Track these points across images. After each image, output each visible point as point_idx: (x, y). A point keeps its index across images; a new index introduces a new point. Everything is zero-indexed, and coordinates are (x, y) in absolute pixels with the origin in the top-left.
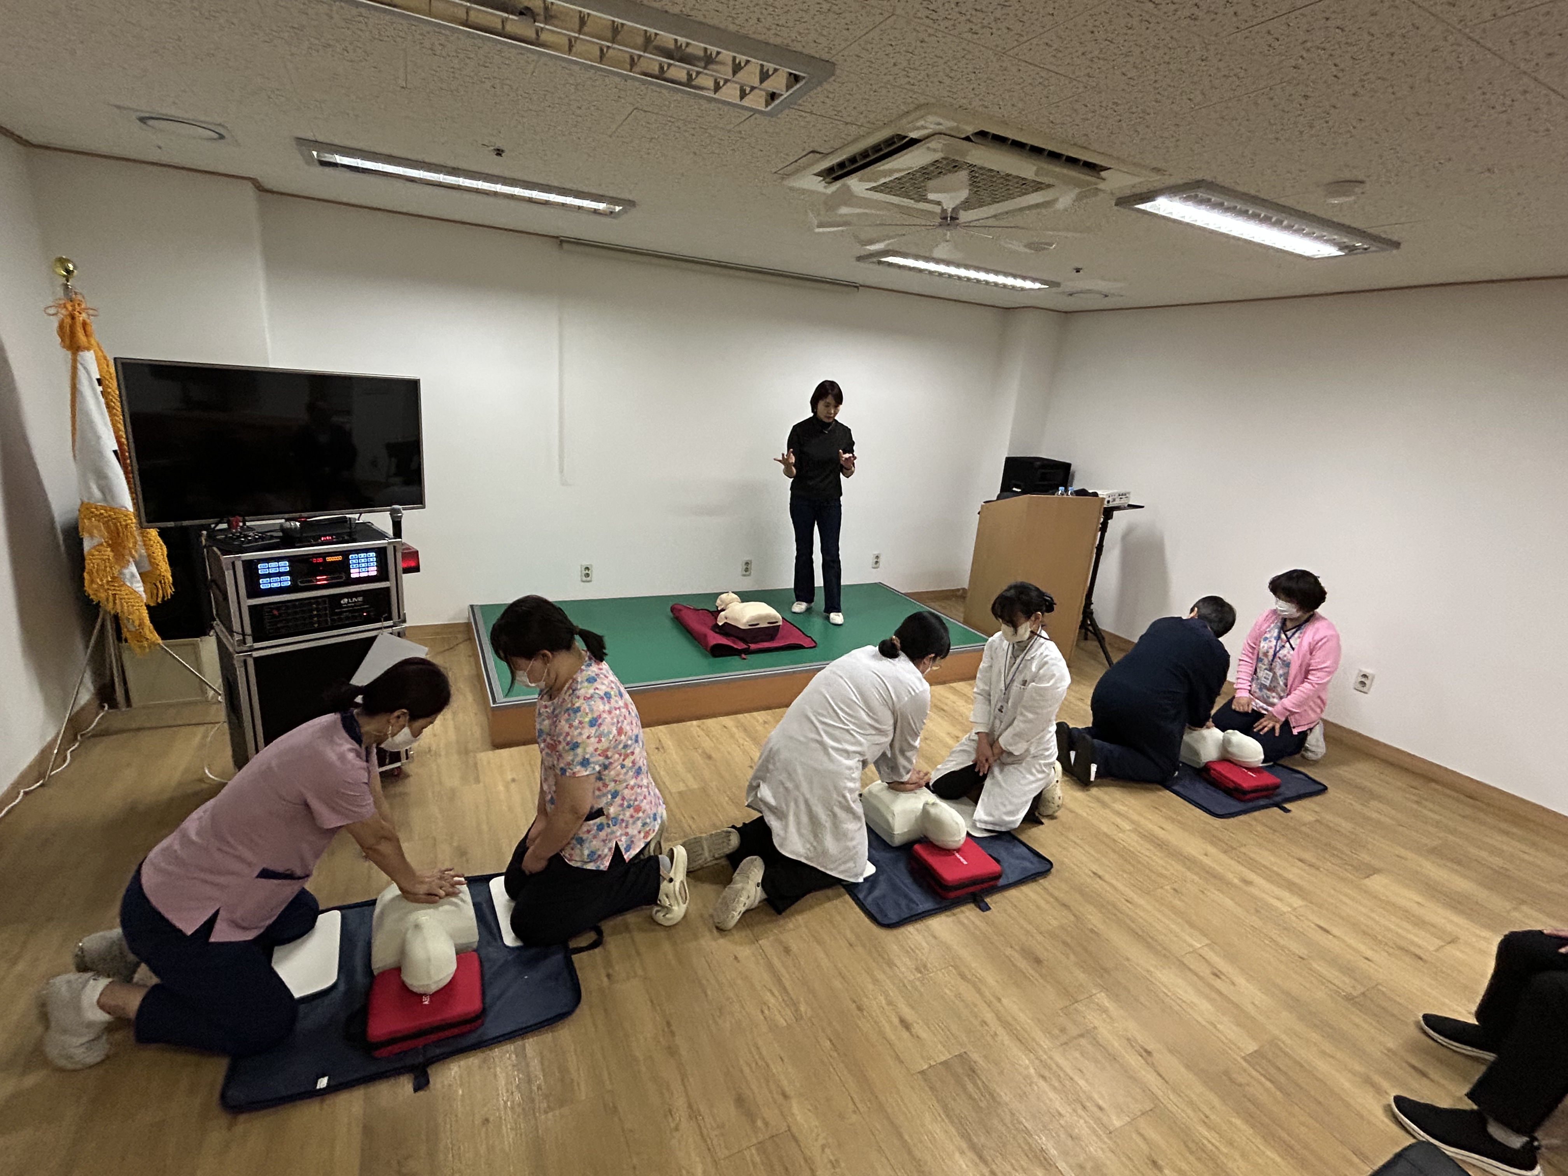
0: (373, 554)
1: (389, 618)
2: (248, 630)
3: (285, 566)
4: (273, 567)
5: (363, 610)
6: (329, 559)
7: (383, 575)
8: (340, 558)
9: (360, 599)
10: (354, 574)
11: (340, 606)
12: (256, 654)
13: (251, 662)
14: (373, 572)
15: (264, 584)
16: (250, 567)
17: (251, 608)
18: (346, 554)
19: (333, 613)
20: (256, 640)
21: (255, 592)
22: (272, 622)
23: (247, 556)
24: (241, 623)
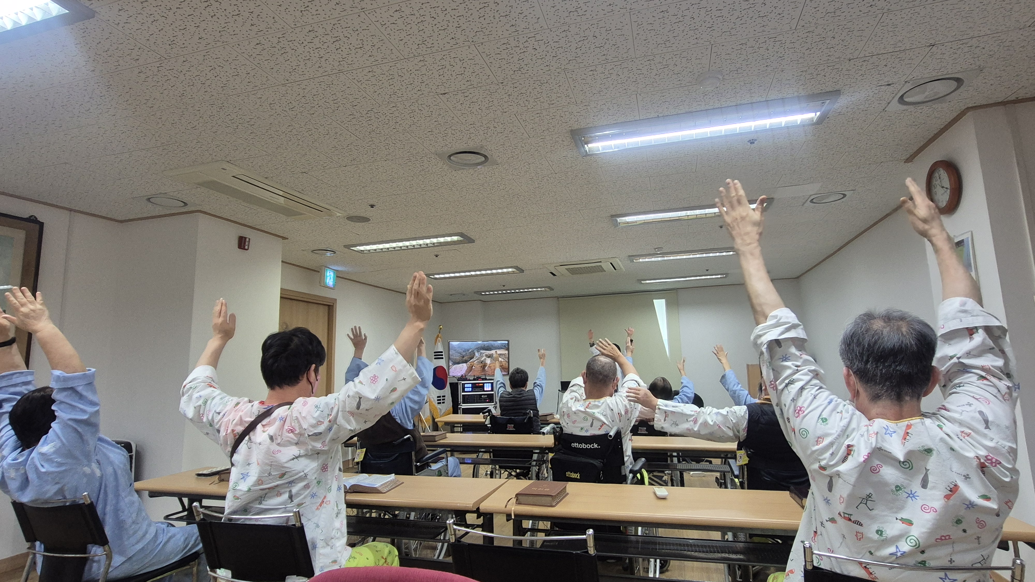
0: (490, 384)
1: (493, 402)
2: (462, 401)
3: (470, 385)
4: (468, 385)
5: (487, 399)
6: (480, 385)
7: (492, 390)
8: (482, 384)
9: (487, 396)
10: (485, 389)
11: (482, 398)
12: (463, 407)
13: (461, 409)
14: (490, 389)
15: (466, 390)
16: (463, 385)
17: (463, 395)
18: (484, 383)
19: (480, 399)
20: (463, 403)
21: (464, 391)
22: (466, 399)
23: (463, 382)
24: (460, 399)
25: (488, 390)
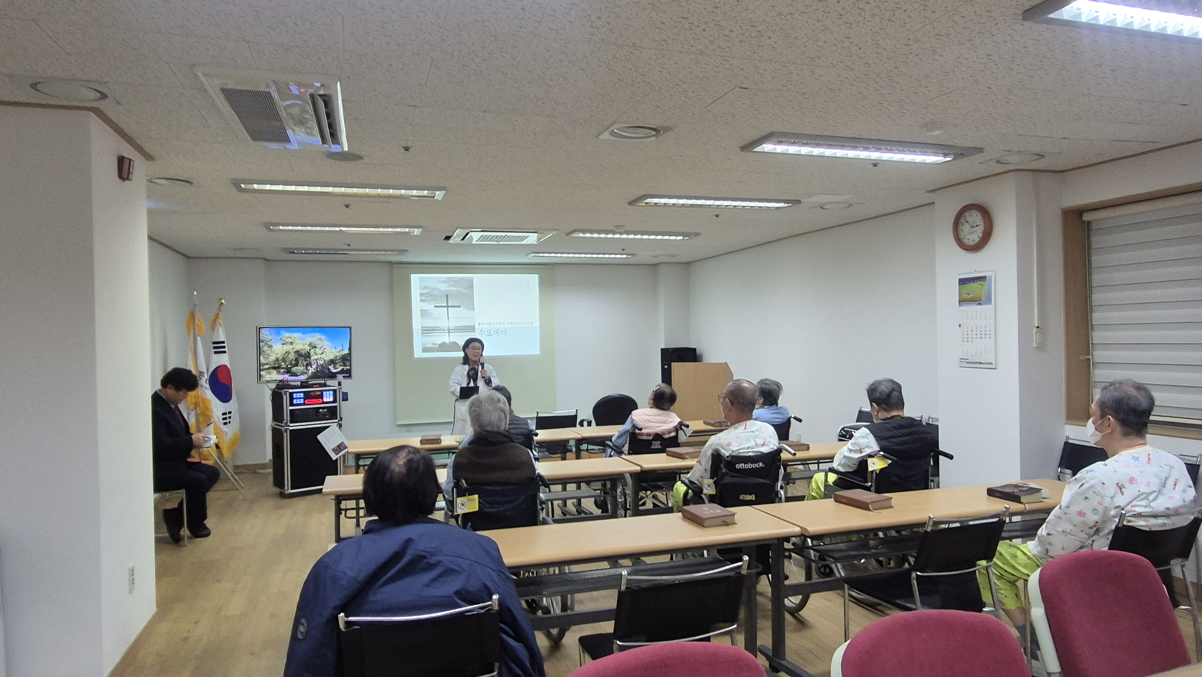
0: (331, 392)
1: (337, 419)
2: (289, 419)
3: (302, 395)
4: (298, 395)
5: (327, 415)
6: (317, 393)
7: (335, 401)
8: (320, 393)
9: (326, 410)
11: (319, 412)
12: (291, 428)
13: (288, 431)
14: (332, 399)
15: (295, 402)
16: (291, 394)
17: (291, 410)
18: (322, 391)
19: (316, 415)
20: (291, 423)
21: (292, 404)
22: (295, 417)
23: (290, 391)
24: (287, 416)
25: (328, 400)
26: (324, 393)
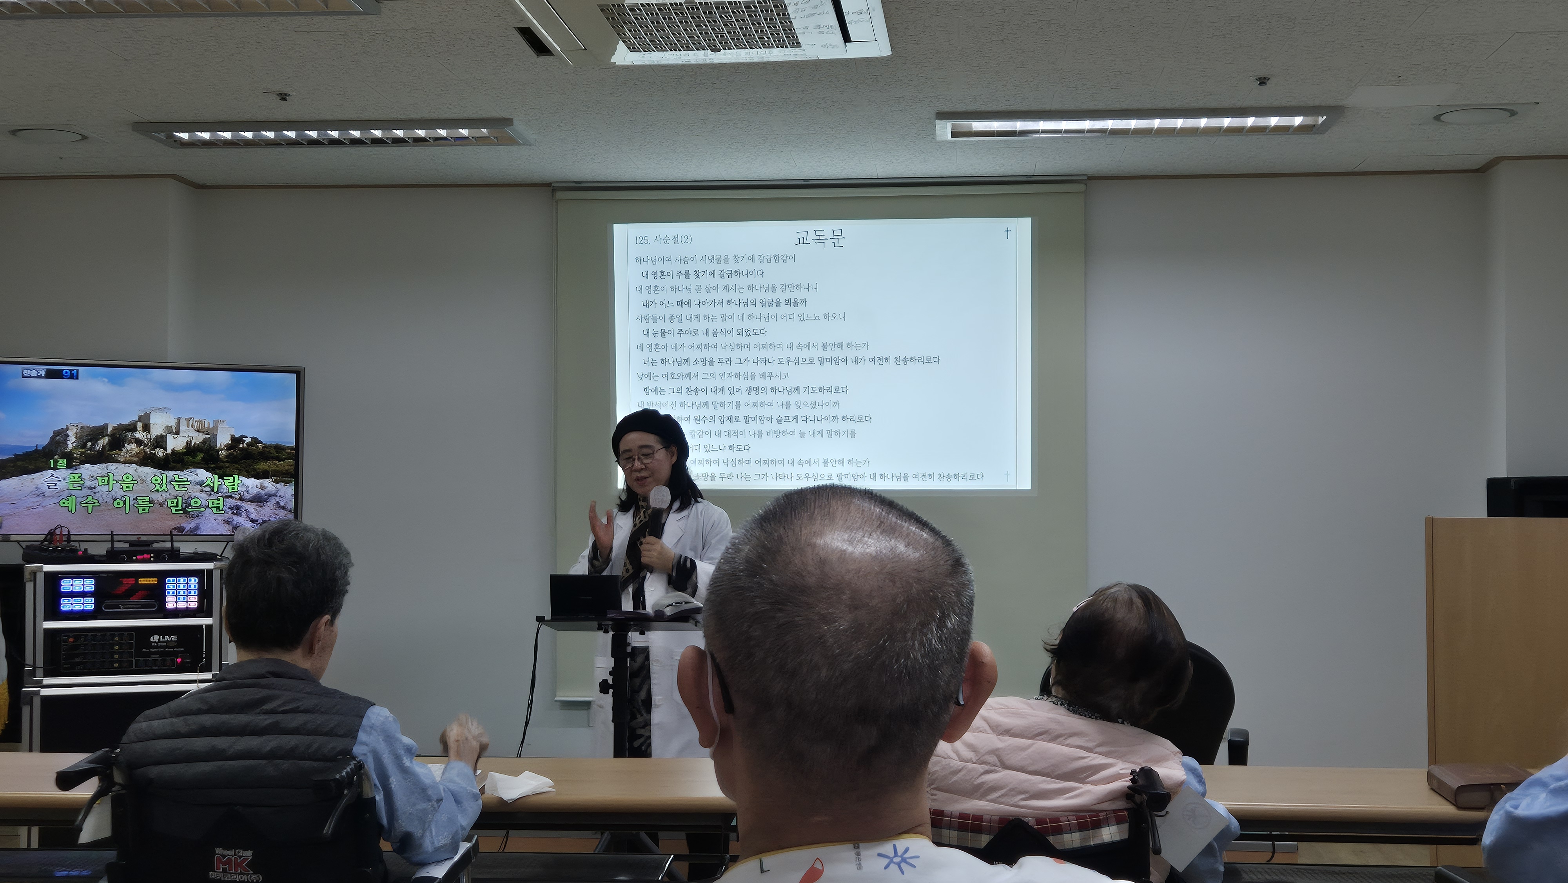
0: (195, 581)
2: (40, 662)
3: (89, 585)
4: (78, 585)
5: (176, 654)
6: (142, 581)
7: (204, 609)
8: (153, 581)
10: (170, 604)
11: (147, 644)
12: (45, 692)
13: (37, 702)
15: (67, 605)
16: (54, 579)
18: (163, 575)
19: (139, 652)
20: (47, 674)
21: (54, 613)
22: (64, 655)
23: (48, 568)
24: (35, 649)
25: (182, 605)
26: (170, 582)
